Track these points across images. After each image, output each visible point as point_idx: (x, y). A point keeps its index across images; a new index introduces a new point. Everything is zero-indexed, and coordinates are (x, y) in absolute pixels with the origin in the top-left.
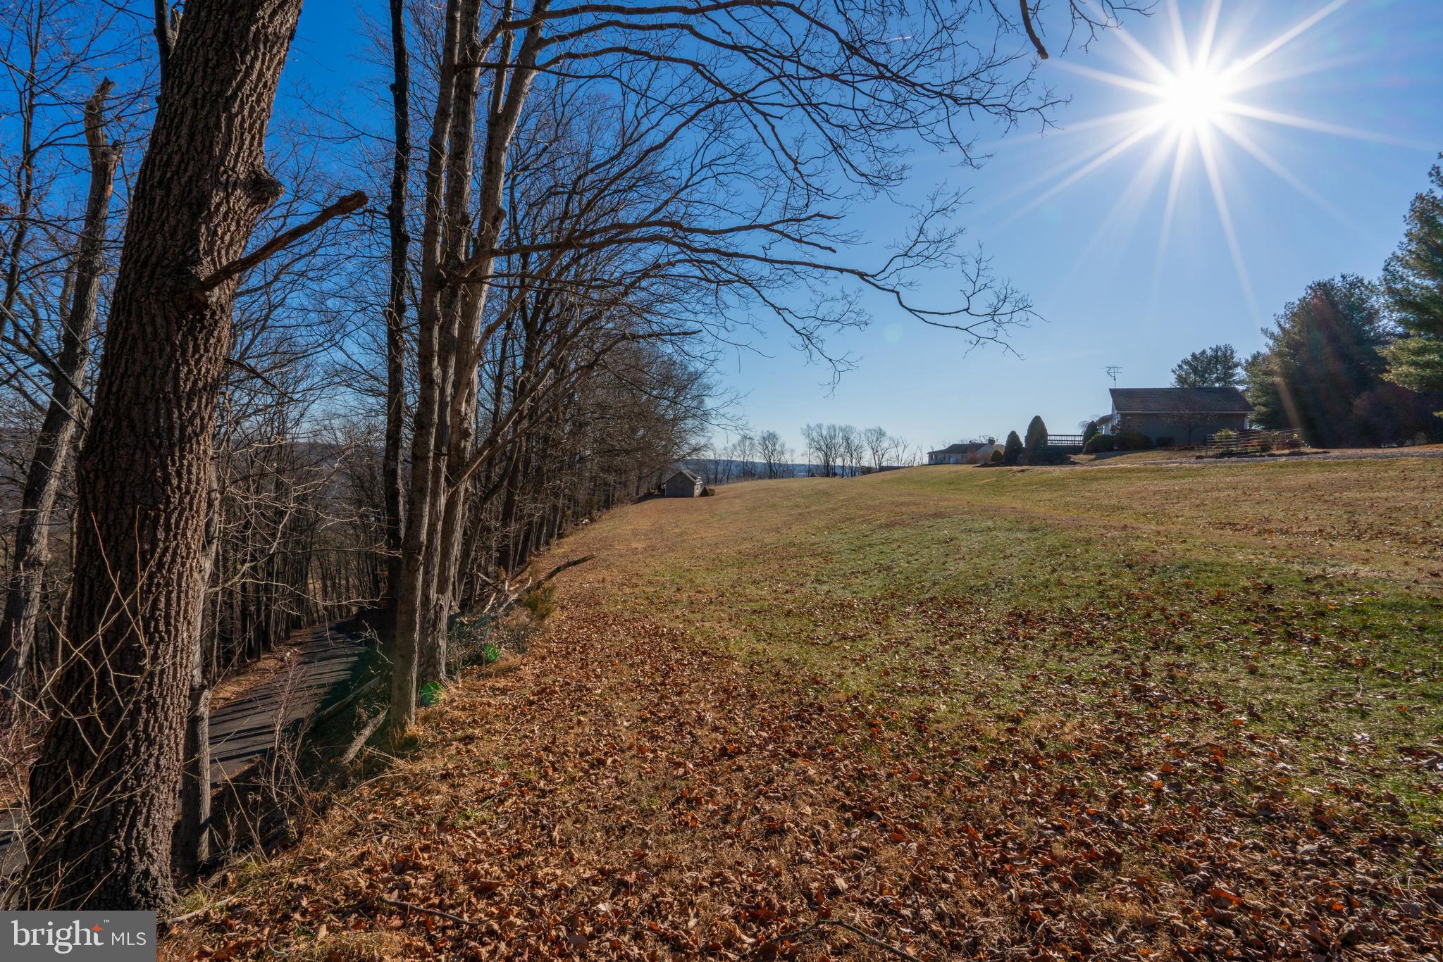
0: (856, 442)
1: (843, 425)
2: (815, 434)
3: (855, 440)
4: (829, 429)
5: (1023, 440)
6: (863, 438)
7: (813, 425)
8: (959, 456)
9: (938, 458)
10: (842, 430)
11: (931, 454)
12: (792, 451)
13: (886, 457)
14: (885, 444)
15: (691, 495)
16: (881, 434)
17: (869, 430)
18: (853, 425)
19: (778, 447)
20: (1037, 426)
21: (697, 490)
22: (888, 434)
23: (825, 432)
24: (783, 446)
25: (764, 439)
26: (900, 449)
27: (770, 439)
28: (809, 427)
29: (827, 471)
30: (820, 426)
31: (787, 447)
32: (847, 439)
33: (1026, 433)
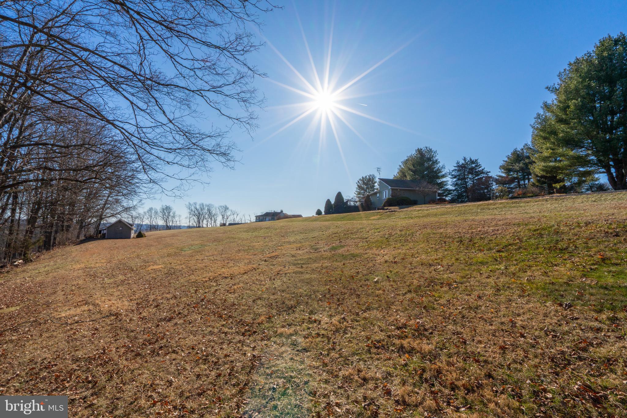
0: (214, 212)
1: (208, 203)
2: (193, 208)
4: (200, 205)
6: (218, 210)
7: (192, 203)
8: (270, 218)
9: (261, 218)
10: (208, 206)
11: (257, 217)
12: (180, 216)
13: (229, 219)
14: (229, 213)
15: (129, 237)
16: (226, 208)
17: (221, 206)
18: (212, 203)
19: (171, 214)
20: (339, 196)
21: (133, 235)
22: (230, 208)
23: (198, 207)
24: (174, 213)
25: (163, 210)
26: (235, 216)
27: (166, 209)
28: (190, 204)
30: (195, 204)
31: (176, 214)
32: (209, 210)
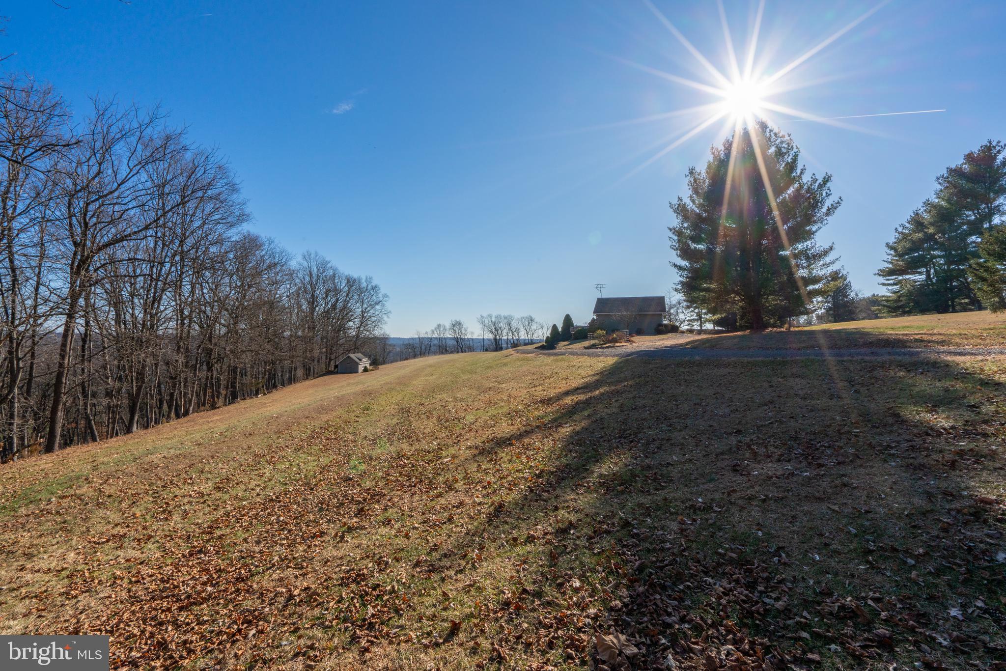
0: (515, 326)
1: (506, 315)
2: (486, 321)
3: (514, 324)
4: (496, 317)
5: (560, 330)
6: (520, 323)
7: (485, 315)
10: (505, 318)
12: (472, 333)
13: (535, 335)
14: (534, 327)
15: (356, 371)
16: (531, 320)
17: (523, 318)
18: (512, 315)
19: (462, 329)
20: (568, 320)
22: (536, 320)
23: (493, 320)
24: (466, 328)
25: (454, 325)
27: (457, 325)
28: (482, 317)
29: (497, 346)
30: (490, 316)
31: (469, 330)
32: (509, 324)
33: (562, 325)
